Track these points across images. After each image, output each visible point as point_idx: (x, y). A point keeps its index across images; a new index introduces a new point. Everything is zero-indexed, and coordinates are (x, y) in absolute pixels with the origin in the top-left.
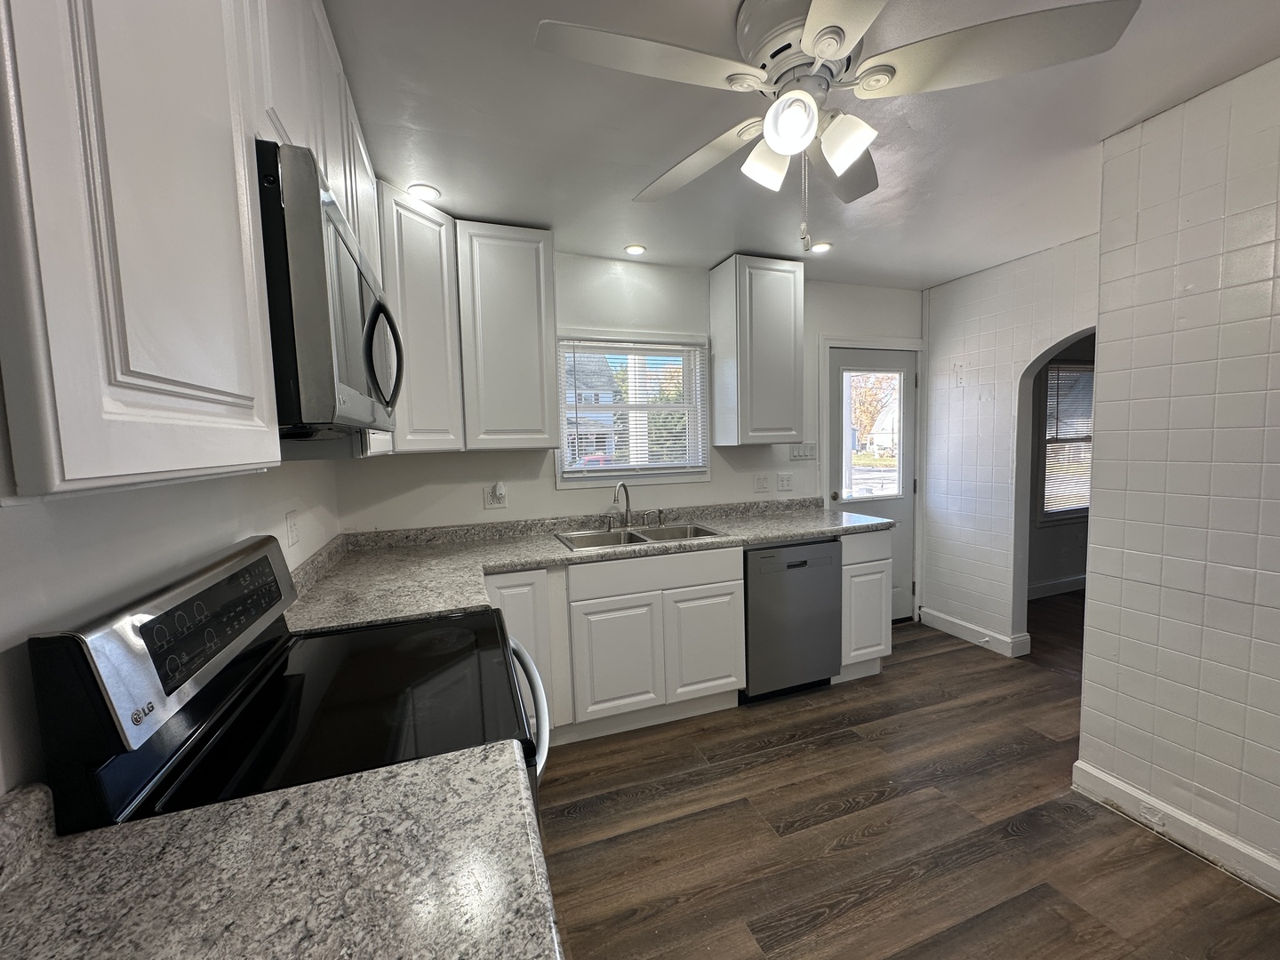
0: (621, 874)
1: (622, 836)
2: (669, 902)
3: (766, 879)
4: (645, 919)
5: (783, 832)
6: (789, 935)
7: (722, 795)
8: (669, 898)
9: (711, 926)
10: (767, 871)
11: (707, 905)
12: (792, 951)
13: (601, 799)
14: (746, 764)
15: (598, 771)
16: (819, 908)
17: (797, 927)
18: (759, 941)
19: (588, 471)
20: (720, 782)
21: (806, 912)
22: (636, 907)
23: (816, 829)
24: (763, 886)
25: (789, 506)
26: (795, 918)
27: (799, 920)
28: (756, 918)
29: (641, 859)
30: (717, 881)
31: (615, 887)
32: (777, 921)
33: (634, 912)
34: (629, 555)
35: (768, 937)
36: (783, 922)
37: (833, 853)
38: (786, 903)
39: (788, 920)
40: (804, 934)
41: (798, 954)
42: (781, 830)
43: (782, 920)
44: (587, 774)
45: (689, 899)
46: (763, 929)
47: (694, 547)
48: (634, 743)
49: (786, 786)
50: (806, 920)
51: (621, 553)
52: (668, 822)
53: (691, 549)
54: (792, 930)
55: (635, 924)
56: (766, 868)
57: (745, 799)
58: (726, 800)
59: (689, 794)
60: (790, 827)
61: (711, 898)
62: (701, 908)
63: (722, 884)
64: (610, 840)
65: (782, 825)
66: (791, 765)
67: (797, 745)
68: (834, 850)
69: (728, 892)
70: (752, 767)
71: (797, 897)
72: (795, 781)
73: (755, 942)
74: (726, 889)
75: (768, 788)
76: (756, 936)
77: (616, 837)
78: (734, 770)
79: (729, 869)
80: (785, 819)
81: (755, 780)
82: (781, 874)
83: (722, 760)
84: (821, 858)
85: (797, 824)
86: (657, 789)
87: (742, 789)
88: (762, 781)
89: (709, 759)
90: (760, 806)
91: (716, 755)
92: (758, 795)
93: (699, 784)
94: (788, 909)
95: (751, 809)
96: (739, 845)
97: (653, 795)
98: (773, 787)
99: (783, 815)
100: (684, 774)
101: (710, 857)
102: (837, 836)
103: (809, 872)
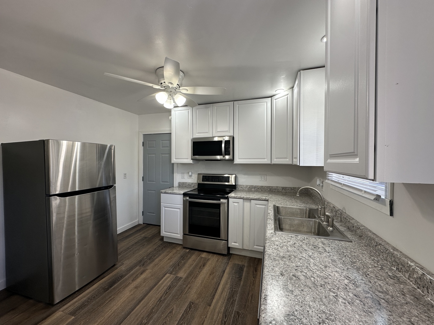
0: (214, 268)
1: (224, 273)
2: (200, 271)
3: (185, 288)
4: (200, 267)
6: (173, 281)
7: (217, 302)
9: (189, 273)
10: (187, 290)
11: (193, 275)
12: (171, 280)
13: (241, 276)
14: (225, 322)
21: (172, 288)
24: (185, 286)
26: (174, 285)
28: (182, 280)
29: (214, 273)
30: (195, 280)
31: (212, 266)
32: (177, 282)
35: (177, 279)
37: (173, 308)
38: (178, 287)
40: (171, 283)
42: (191, 304)
45: (197, 274)
46: (179, 279)
55: (201, 265)
57: (210, 306)
58: (214, 301)
59: (226, 294)
60: (190, 307)
61: (193, 277)
70: (222, 323)
71: (176, 289)
73: (179, 276)
74: (192, 280)
75: (208, 317)
78: (226, 316)
79: (195, 284)
80: (193, 309)
81: (215, 316)
82: (183, 292)
83: (234, 316)
84: (175, 304)
85: (188, 310)
86: (234, 289)
87: (215, 309)
88: (212, 319)
89: (238, 313)
90: (204, 307)
91: (238, 317)
92: (208, 311)
93: (227, 300)
94: (176, 285)
95: (205, 303)
96: (198, 291)
97: (232, 286)
98: (206, 320)
99: (194, 310)
100: (236, 299)
101: (201, 283)
102: (174, 315)
103: (176, 297)
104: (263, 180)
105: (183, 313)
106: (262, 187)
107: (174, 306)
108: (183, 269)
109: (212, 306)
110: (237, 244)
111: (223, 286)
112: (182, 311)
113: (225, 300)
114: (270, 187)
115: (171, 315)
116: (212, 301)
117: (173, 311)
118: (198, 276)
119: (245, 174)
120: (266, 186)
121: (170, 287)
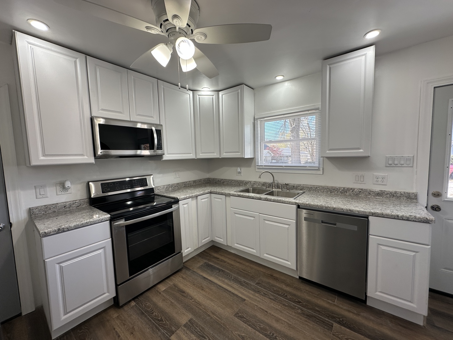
0: (194, 285)
1: (207, 279)
2: (190, 298)
3: (212, 318)
4: (183, 295)
5: (237, 316)
6: (192, 331)
7: (243, 294)
8: (191, 297)
9: (186, 310)
10: (215, 317)
11: (193, 306)
12: (187, 333)
13: (218, 269)
14: (264, 294)
15: (228, 263)
16: (207, 337)
17: (196, 332)
18: (187, 323)
19: (265, 166)
20: (247, 290)
21: (203, 333)
22: (185, 292)
23: (246, 326)
24: (208, 318)
25: (380, 194)
26: (199, 330)
27: (199, 332)
28: (194, 319)
29: (202, 286)
30: (203, 305)
31: (190, 285)
32: (196, 326)
33: (184, 292)
34: (247, 197)
35: (189, 325)
36: (196, 327)
37: (237, 335)
38: (204, 326)
39: (198, 329)
40: (194, 335)
41: (186, 335)
42: (237, 315)
43: (197, 327)
44: (225, 262)
45: (193, 301)
46: (191, 323)
47: (272, 200)
48: (247, 264)
49: (263, 310)
50: (200, 334)
51: (245, 196)
52: (219, 285)
53: (270, 200)
54: (194, 331)
55: (180, 294)
56: (216, 316)
57: (245, 300)
58: (240, 295)
59: (235, 285)
60: (241, 318)
61: (196, 306)
62: (192, 305)
63: (203, 307)
64: (205, 278)
65: (240, 314)
66: (279, 307)
67: (294, 305)
68: (239, 335)
69: (201, 309)
70: (264, 296)
71: (209, 328)
72: (269, 311)
73: (186, 322)
74: (202, 309)
75: (257, 304)
76: (188, 322)
77: (206, 278)
78: (258, 292)
79: (210, 307)
80: (244, 315)
81: (257, 299)
82: (216, 321)
83: (260, 286)
84: (232, 332)
85: (245, 319)
86: (232, 278)
87: (249, 297)
88: (259, 301)
89: (257, 283)
90: (245, 305)
91: (261, 284)
92: (250, 303)
93: (242, 286)
94: (202, 327)
95: (241, 303)
96: (222, 306)
97: (228, 278)
98: (259, 306)
99: (246, 314)
100: (244, 280)
101: (212, 300)
102: (247, 334)
103: (222, 329)
104: (177, 177)
105: (248, 325)
106: (178, 184)
107: (235, 333)
108: (175, 315)
109: (246, 298)
110: (190, 249)
111: (224, 284)
112: (245, 325)
113: (242, 288)
114: (184, 182)
115: (247, 338)
116: (239, 296)
117: (241, 336)
118: (198, 301)
119: (159, 173)
120: (181, 183)
121: (200, 335)
